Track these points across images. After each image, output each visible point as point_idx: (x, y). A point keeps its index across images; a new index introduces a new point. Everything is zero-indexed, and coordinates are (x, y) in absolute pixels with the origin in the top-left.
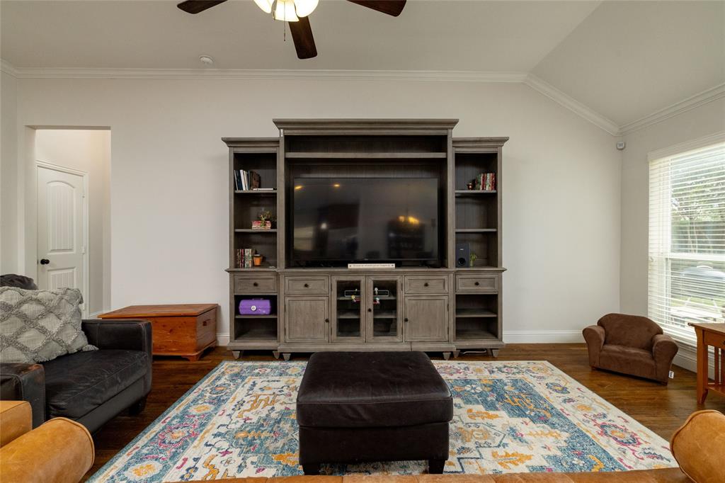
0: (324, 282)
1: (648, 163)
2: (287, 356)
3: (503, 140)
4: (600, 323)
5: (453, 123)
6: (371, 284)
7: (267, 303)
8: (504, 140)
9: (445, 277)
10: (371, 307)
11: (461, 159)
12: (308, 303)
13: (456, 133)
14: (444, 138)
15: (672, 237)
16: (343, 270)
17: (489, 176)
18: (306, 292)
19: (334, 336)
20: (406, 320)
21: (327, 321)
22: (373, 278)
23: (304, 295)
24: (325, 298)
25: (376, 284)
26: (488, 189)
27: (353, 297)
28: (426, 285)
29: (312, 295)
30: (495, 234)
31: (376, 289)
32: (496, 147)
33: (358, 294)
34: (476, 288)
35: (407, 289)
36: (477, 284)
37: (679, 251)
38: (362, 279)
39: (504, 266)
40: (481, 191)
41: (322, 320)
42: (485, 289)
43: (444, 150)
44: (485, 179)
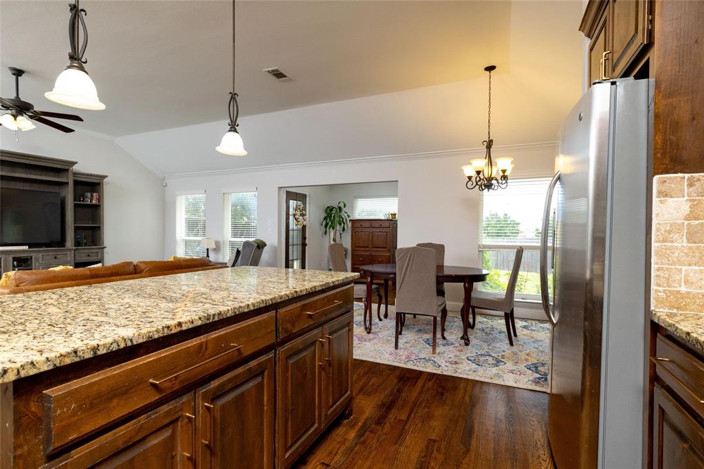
3: (105, 177)
5: (74, 163)
6: (11, 259)
9: (68, 253)
11: (77, 184)
14: (67, 170)
15: (186, 230)
17: (95, 194)
22: (12, 256)
25: (14, 259)
26: (94, 202)
28: (56, 258)
30: (99, 227)
31: (15, 263)
32: (100, 180)
34: (89, 258)
35: (40, 261)
36: (89, 256)
37: (188, 236)
38: (2, 257)
39: (105, 245)
40: (89, 203)
42: (93, 259)
44: (92, 196)
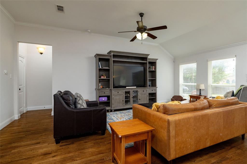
0: (122, 92)
1: (179, 65)
2: (113, 111)
4: (173, 97)
5: (149, 55)
7: (106, 98)
8: (157, 59)
9: (147, 89)
10: (132, 97)
11: (149, 63)
12: (118, 97)
13: (149, 57)
14: (146, 58)
15: (183, 80)
16: (125, 88)
17: (154, 67)
18: (118, 94)
19: (124, 105)
20: (140, 99)
21: (123, 101)
22: (133, 90)
23: (117, 95)
24: (122, 95)
26: (153, 70)
27: (128, 95)
28: (144, 91)
29: (119, 95)
30: (155, 80)
31: (133, 93)
32: (156, 61)
33: (129, 94)
34: (152, 91)
35: (140, 92)
37: (184, 83)
38: (130, 90)
39: (157, 87)
40: (152, 70)
41: (121, 101)
42: (154, 92)
43: (147, 61)
44: (153, 67)
